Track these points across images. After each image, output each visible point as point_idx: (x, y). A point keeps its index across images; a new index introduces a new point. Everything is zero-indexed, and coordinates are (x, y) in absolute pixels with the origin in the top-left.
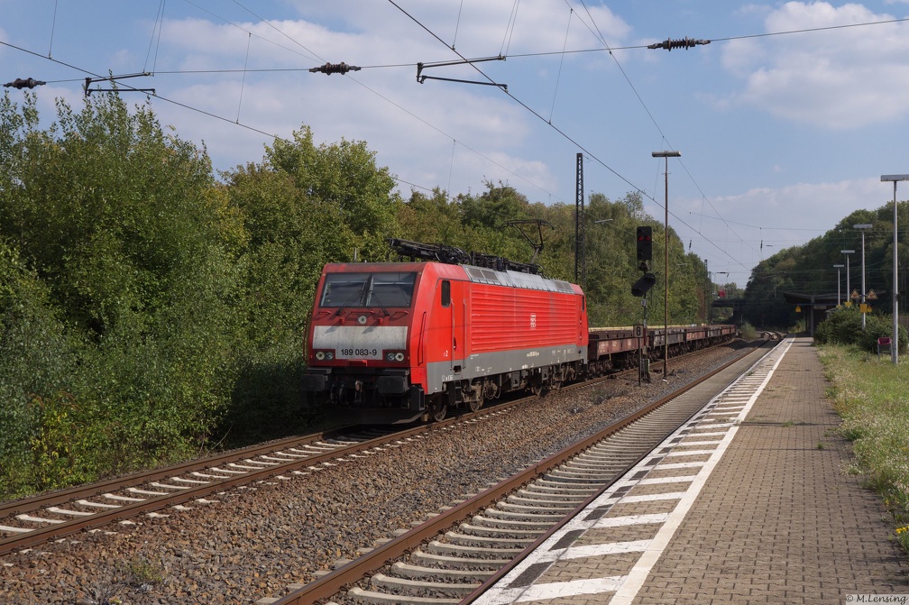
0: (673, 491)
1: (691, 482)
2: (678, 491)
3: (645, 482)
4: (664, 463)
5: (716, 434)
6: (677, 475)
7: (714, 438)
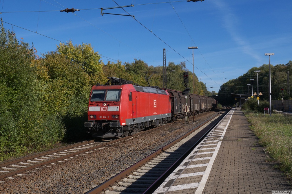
0: (200, 171)
1: (207, 167)
2: (202, 171)
3: (189, 167)
4: (196, 158)
5: (214, 145)
6: (201, 163)
7: (213, 146)
